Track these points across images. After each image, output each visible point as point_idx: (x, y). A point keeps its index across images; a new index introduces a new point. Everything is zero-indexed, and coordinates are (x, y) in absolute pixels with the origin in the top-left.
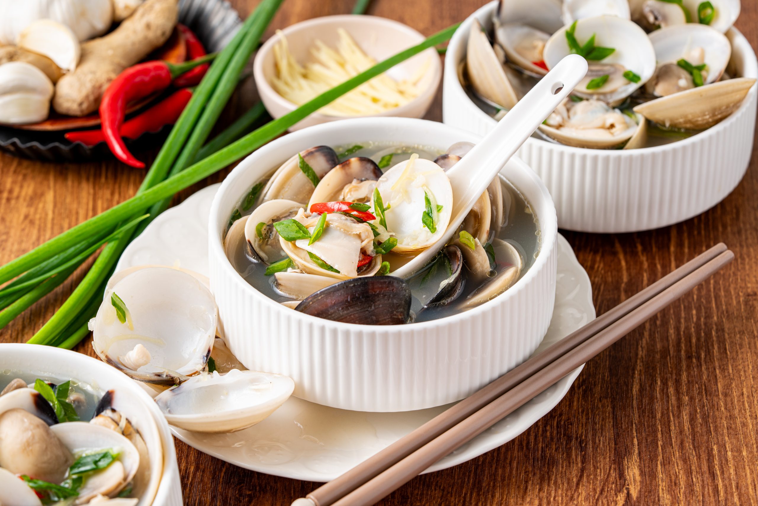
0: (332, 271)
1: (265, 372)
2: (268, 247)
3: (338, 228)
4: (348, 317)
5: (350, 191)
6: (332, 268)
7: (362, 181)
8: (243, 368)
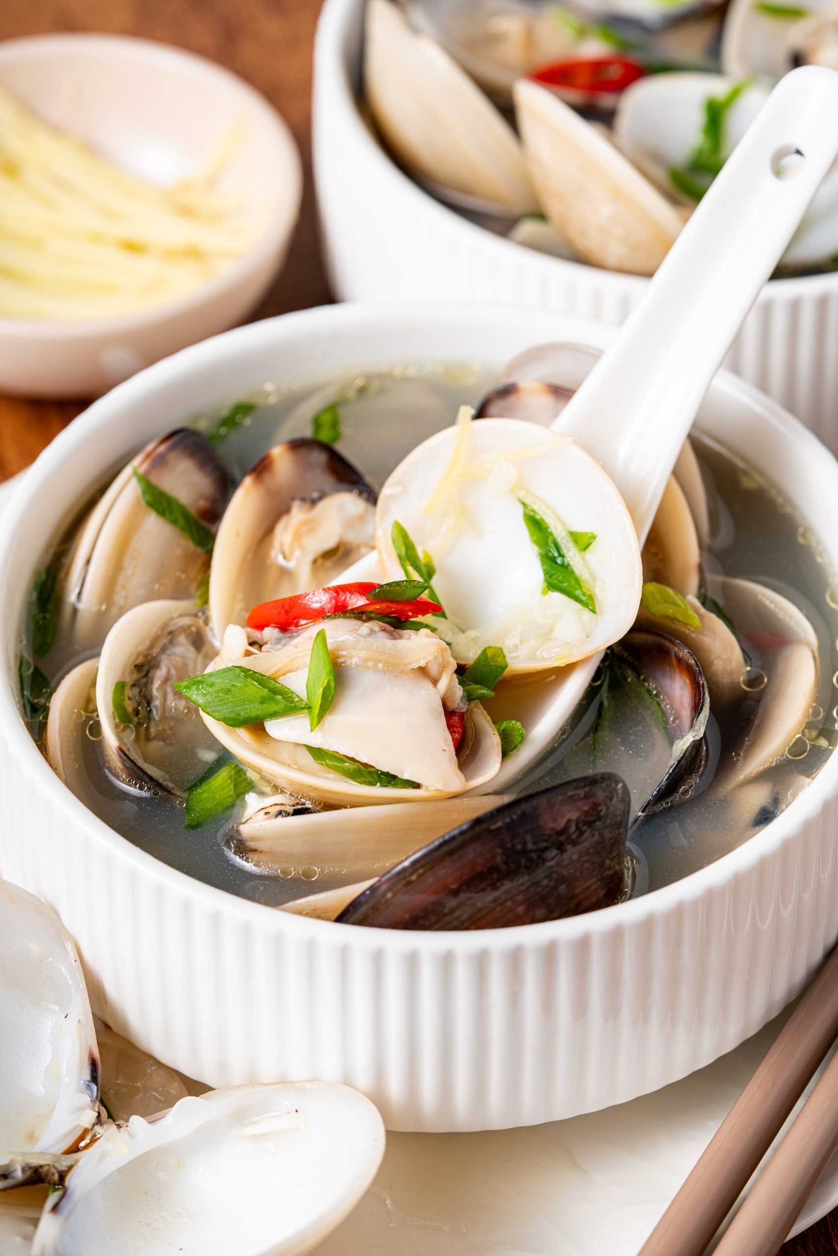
0: (395, 786)
1: (265, 1085)
2: (155, 746)
3: (370, 664)
4: (498, 909)
5: (297, 536)
6: (394, 777)
7: (314, 502)
8: (196, 1088)
